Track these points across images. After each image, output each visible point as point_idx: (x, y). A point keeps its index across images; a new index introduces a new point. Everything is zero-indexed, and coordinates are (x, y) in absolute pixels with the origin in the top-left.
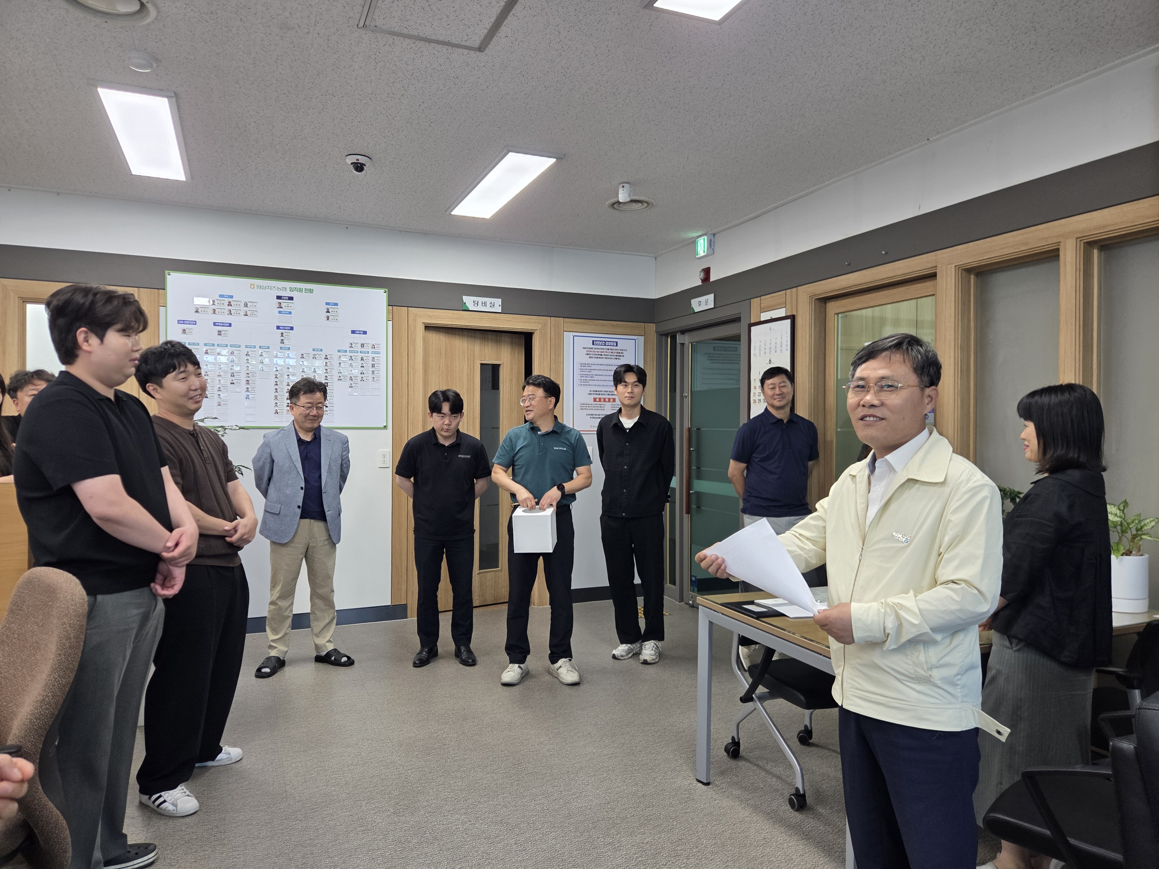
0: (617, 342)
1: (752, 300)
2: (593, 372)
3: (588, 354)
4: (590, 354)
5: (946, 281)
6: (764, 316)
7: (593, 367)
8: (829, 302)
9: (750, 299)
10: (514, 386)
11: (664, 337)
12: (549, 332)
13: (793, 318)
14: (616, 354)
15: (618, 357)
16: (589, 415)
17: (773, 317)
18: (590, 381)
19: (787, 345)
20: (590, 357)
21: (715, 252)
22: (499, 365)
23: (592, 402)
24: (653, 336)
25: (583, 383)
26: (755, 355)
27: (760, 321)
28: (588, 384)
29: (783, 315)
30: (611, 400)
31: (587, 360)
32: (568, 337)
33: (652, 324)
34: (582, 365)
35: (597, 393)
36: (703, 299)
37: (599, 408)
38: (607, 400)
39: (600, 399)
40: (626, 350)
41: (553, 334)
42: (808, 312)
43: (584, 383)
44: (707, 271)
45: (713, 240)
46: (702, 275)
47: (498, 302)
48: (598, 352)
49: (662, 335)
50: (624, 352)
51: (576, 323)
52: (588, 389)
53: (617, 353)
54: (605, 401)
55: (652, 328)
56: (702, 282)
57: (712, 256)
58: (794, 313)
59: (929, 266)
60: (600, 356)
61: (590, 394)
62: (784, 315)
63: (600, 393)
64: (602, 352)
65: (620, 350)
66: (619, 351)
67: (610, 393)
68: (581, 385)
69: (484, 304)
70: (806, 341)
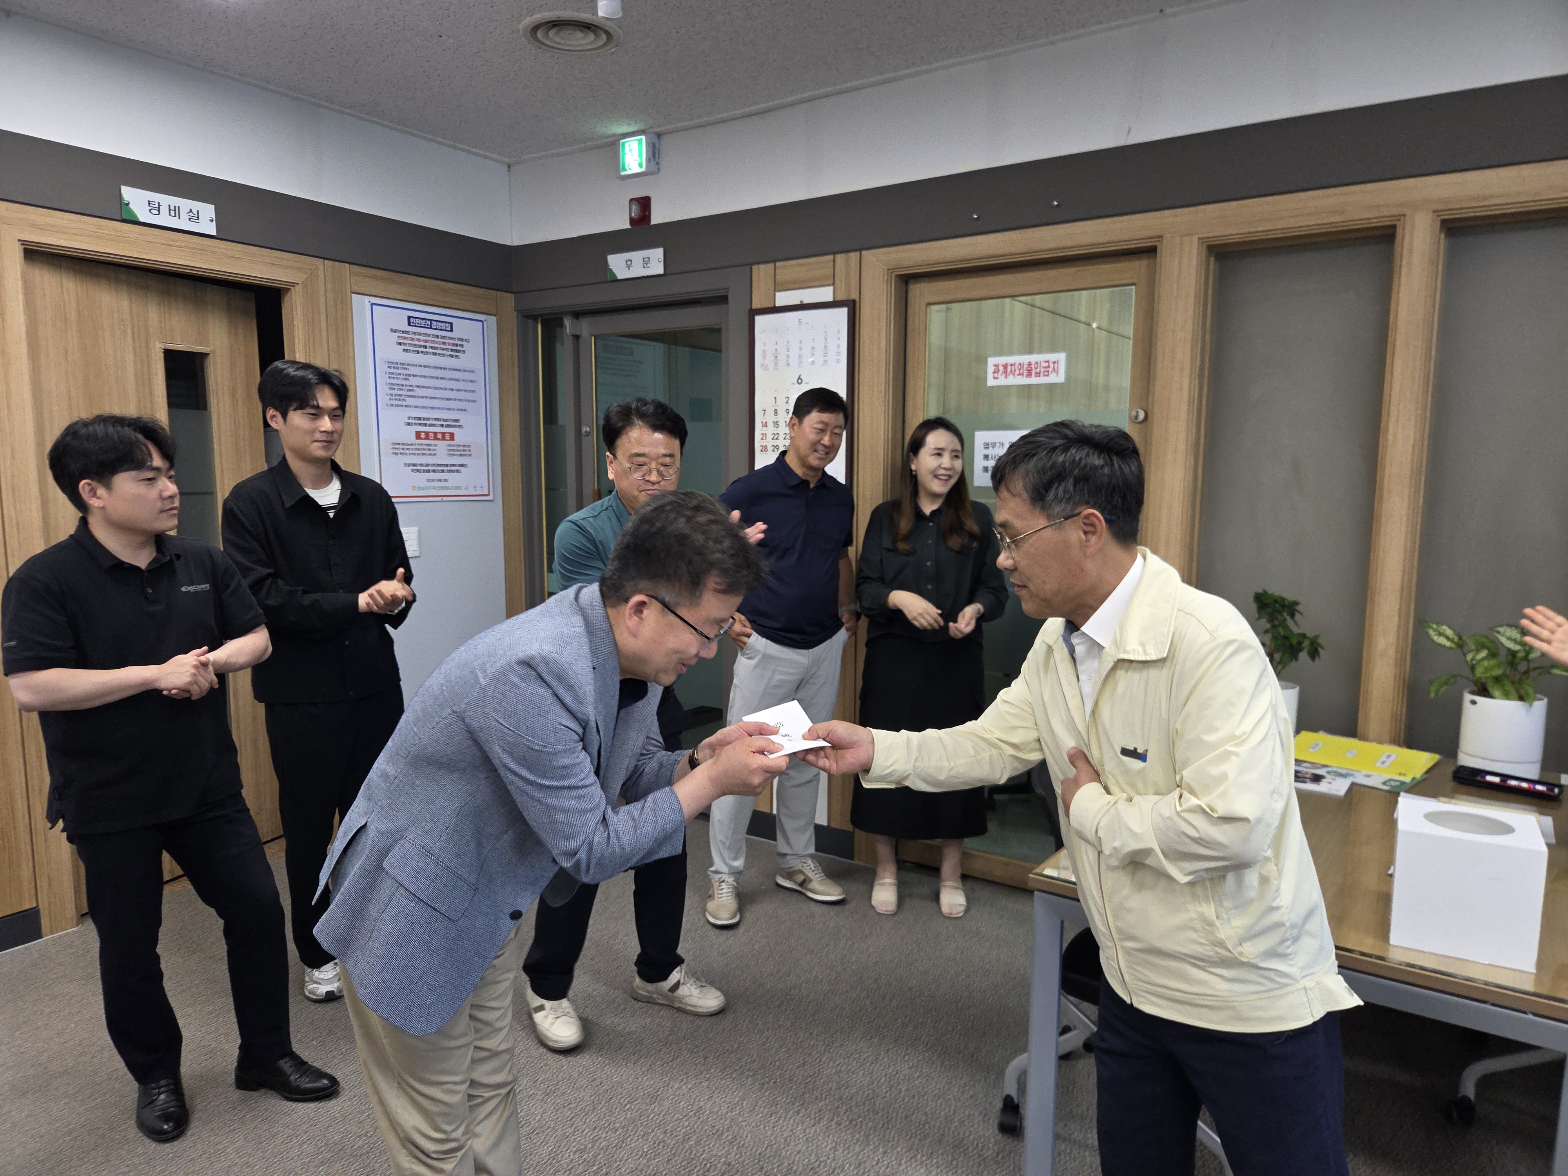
0: (451, 324)
1: (755, 268)
2: (413, 381)
3: (400, 344)
4: (404, 344)
5: (1180, 263)
6: (783, 298)
7: (412, 370)
8: (916, 283)
9: (751, 265)
10: (240, 401)
11: (530, 321)
12: (322, 292)
13: (853, 307)
14: (450, 347)
15: (455, 354)
16: (409, 465)
17: (806, 302)
18: (407, 399)
19: (839, 353)
20: (404, 350)
21: (662, 171)
22: (204, 355)
23: (412, 438)
24: (512, 320)
25: (394, 402)
26: (765, 367)
27: (775, 307)
28: (404, 403)
29: (829, 298)
30: (447, 437)
31: (398, 355)
32: (361, 305)
33: (509, 295)
34: (392, 364)
35: (422, 422)
36: (637, 256)
37: (427, 452)
38: (439, 436)
39: (427, 433)
40: (467, 341)
41: (330, 296)
42: (885, 296)
43: (398, 401)
44: (644, 203)
45: (657, 145)
46: (636, 211)
47: (207, 211)
48: (419, 340)
49: (527, 317)
50: (464, 343)
51: (373, 277)
52: (404, 414)
53: (454, 345)
54: (436, 438)
55: (508, 300)
56: (631, 224)
57: (656, 176)
58: (854, 296)
59: (1148, 233)
60: (421, 350)
61: (409, 424)
62: (831, 299)
63: (428, 422)
64: (426, 341)
65: (459, 339)
66: (457, 342)
67: (445, 423)
68: (392, 405)
69: (175, 212)
70: (879, 348)
